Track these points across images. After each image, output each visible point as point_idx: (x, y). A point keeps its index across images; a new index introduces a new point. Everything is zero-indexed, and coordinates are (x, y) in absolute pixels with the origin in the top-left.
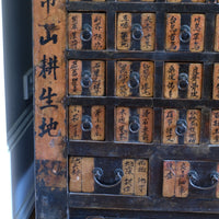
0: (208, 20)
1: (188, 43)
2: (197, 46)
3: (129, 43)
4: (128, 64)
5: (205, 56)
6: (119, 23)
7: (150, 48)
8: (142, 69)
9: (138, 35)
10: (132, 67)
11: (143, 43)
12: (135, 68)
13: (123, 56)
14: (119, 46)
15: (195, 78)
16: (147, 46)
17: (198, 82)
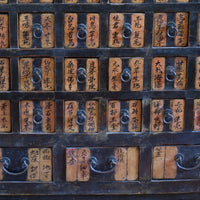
0: (102, 19)
1: (85, 40)
2: (93, 43)
3: (31, 41)
4: (30, 60)
5: (101, 52)
6: (21, 23)
7: (50, 46)
8: (43, 65)
9: (39, 34)
10: (34, 63)
11: (43, 41)
12: (37, 64)
13: (25, 54)
14: (22, 44)
15: (92, 72)
16: (47, 44)
17: (95, 76)
